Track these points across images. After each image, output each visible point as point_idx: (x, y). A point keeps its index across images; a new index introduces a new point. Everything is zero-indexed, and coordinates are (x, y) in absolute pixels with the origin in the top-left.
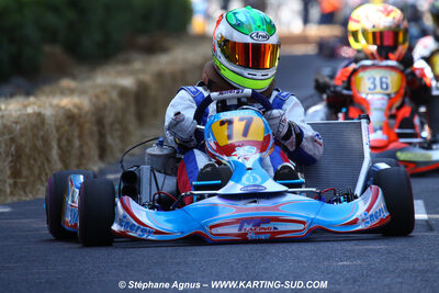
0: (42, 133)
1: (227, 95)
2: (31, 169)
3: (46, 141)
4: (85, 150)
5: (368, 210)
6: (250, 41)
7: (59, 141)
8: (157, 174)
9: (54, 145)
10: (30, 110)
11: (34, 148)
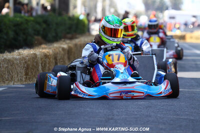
0: (36, 60)
1: (107, 46)
2: (32, 72)
3: (37, 63)
5: (165, 89)
6: (113, 27)
7: (42, 64)
8: (83, 74)
9: (40, 65)
10: (32, 53)
11: (33, 65)
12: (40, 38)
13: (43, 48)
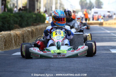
3: (11, 39)
4: (20, 41)
7: (14, 39)
9: (13, 40)
10: (8, 33)
12: (17, 25)
13: (15, 31)
